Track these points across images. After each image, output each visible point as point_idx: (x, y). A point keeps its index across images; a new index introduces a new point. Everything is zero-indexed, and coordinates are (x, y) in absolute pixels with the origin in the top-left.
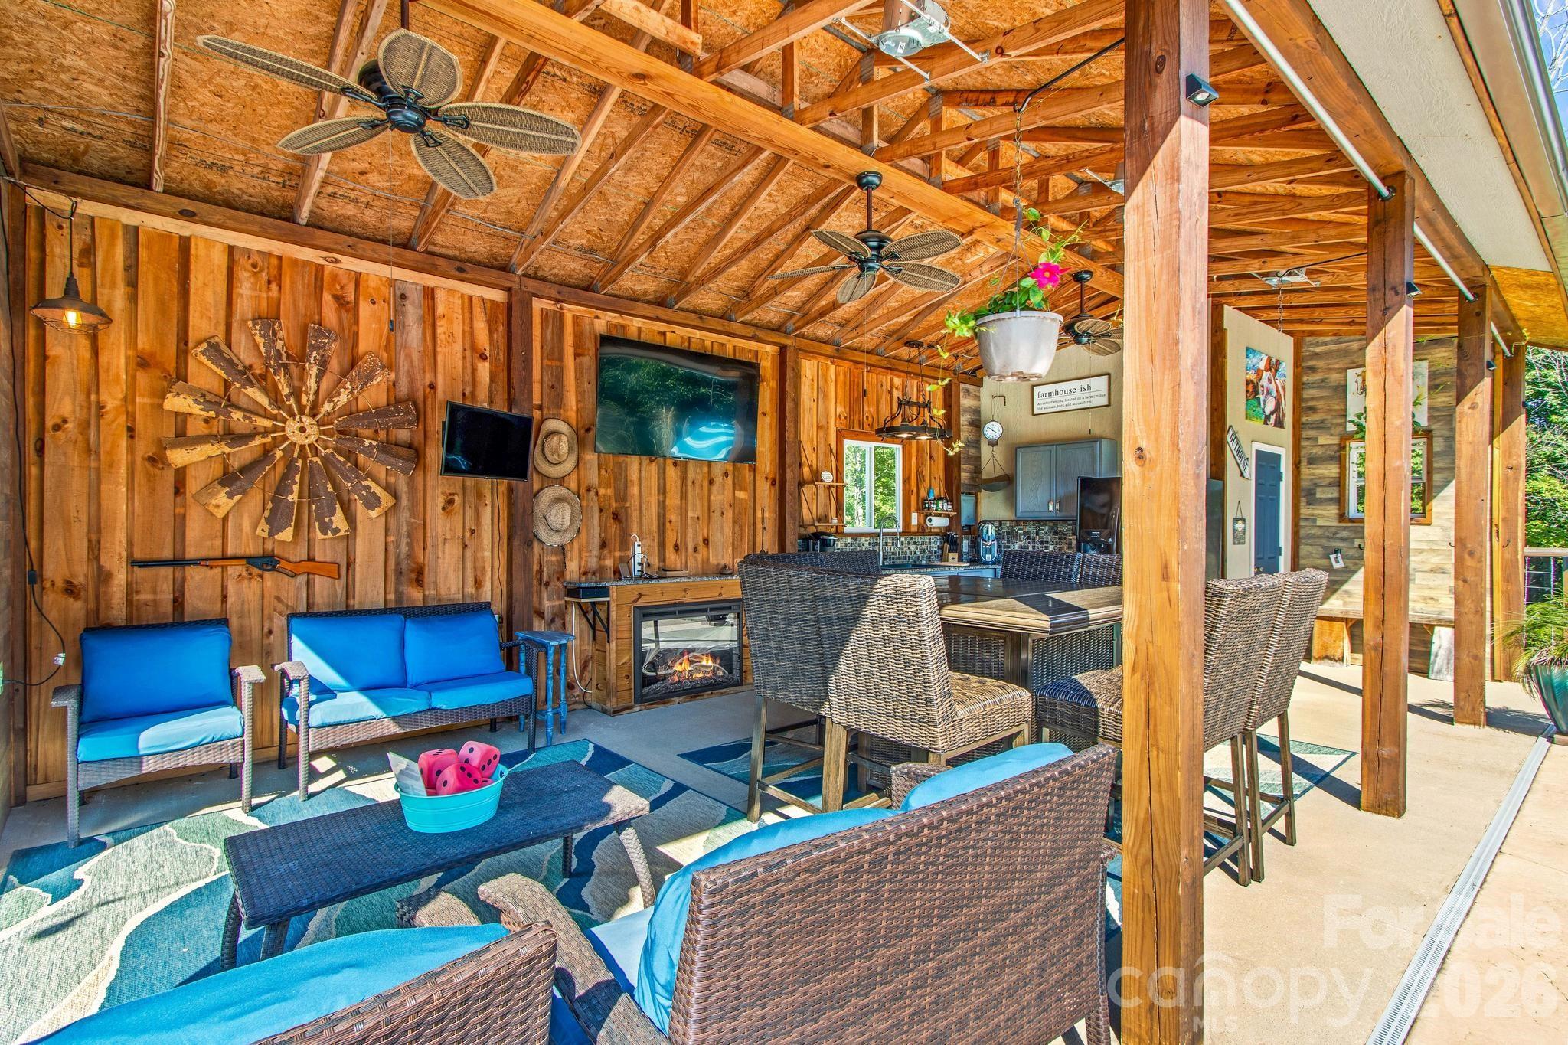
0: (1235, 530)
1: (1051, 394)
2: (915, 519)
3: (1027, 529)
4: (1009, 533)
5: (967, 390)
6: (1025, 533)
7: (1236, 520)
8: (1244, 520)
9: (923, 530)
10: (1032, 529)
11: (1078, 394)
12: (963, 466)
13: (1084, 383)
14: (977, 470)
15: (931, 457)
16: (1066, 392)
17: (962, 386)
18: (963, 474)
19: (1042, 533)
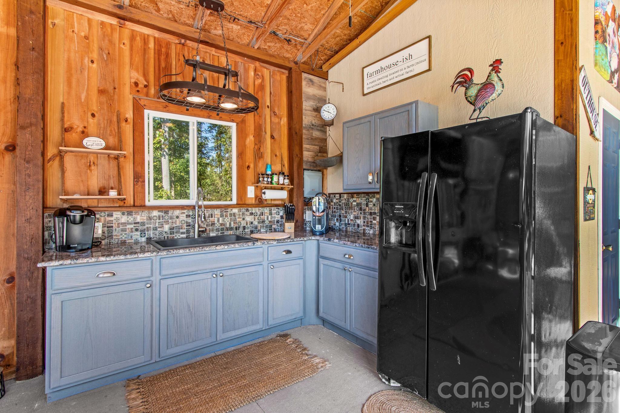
0: (586, 202)
1: (377, 72)
2: (251, 192)
3: (359, 201)
4: (347, 204)
5: (311, 81)
6: (359, 205)
7: (587, 190)
8: (594, 190)
9: (260, 202)
10: (362, 200)
11: (401, 66)
12: (305, 146)
13: (405, 53)
14: (323, 150)
15: (272, 137)
16: (389, 67)
17: (304, 75)
18: (305, 154)
19: (371, 204)
